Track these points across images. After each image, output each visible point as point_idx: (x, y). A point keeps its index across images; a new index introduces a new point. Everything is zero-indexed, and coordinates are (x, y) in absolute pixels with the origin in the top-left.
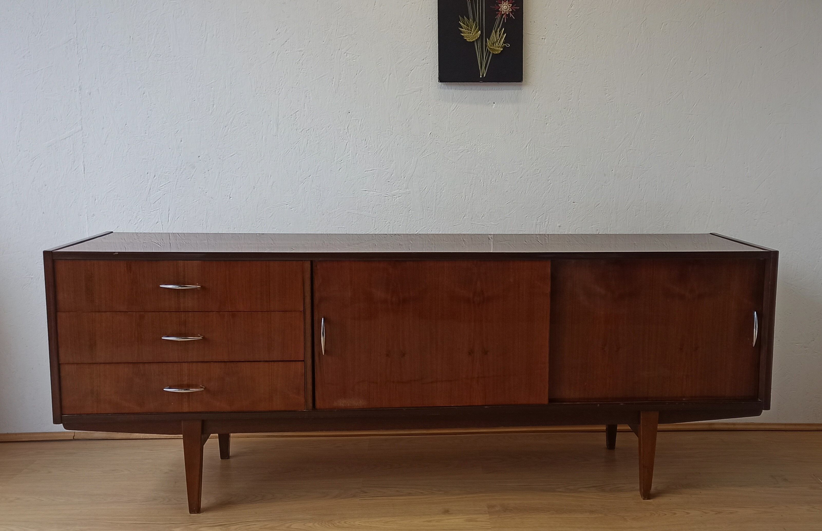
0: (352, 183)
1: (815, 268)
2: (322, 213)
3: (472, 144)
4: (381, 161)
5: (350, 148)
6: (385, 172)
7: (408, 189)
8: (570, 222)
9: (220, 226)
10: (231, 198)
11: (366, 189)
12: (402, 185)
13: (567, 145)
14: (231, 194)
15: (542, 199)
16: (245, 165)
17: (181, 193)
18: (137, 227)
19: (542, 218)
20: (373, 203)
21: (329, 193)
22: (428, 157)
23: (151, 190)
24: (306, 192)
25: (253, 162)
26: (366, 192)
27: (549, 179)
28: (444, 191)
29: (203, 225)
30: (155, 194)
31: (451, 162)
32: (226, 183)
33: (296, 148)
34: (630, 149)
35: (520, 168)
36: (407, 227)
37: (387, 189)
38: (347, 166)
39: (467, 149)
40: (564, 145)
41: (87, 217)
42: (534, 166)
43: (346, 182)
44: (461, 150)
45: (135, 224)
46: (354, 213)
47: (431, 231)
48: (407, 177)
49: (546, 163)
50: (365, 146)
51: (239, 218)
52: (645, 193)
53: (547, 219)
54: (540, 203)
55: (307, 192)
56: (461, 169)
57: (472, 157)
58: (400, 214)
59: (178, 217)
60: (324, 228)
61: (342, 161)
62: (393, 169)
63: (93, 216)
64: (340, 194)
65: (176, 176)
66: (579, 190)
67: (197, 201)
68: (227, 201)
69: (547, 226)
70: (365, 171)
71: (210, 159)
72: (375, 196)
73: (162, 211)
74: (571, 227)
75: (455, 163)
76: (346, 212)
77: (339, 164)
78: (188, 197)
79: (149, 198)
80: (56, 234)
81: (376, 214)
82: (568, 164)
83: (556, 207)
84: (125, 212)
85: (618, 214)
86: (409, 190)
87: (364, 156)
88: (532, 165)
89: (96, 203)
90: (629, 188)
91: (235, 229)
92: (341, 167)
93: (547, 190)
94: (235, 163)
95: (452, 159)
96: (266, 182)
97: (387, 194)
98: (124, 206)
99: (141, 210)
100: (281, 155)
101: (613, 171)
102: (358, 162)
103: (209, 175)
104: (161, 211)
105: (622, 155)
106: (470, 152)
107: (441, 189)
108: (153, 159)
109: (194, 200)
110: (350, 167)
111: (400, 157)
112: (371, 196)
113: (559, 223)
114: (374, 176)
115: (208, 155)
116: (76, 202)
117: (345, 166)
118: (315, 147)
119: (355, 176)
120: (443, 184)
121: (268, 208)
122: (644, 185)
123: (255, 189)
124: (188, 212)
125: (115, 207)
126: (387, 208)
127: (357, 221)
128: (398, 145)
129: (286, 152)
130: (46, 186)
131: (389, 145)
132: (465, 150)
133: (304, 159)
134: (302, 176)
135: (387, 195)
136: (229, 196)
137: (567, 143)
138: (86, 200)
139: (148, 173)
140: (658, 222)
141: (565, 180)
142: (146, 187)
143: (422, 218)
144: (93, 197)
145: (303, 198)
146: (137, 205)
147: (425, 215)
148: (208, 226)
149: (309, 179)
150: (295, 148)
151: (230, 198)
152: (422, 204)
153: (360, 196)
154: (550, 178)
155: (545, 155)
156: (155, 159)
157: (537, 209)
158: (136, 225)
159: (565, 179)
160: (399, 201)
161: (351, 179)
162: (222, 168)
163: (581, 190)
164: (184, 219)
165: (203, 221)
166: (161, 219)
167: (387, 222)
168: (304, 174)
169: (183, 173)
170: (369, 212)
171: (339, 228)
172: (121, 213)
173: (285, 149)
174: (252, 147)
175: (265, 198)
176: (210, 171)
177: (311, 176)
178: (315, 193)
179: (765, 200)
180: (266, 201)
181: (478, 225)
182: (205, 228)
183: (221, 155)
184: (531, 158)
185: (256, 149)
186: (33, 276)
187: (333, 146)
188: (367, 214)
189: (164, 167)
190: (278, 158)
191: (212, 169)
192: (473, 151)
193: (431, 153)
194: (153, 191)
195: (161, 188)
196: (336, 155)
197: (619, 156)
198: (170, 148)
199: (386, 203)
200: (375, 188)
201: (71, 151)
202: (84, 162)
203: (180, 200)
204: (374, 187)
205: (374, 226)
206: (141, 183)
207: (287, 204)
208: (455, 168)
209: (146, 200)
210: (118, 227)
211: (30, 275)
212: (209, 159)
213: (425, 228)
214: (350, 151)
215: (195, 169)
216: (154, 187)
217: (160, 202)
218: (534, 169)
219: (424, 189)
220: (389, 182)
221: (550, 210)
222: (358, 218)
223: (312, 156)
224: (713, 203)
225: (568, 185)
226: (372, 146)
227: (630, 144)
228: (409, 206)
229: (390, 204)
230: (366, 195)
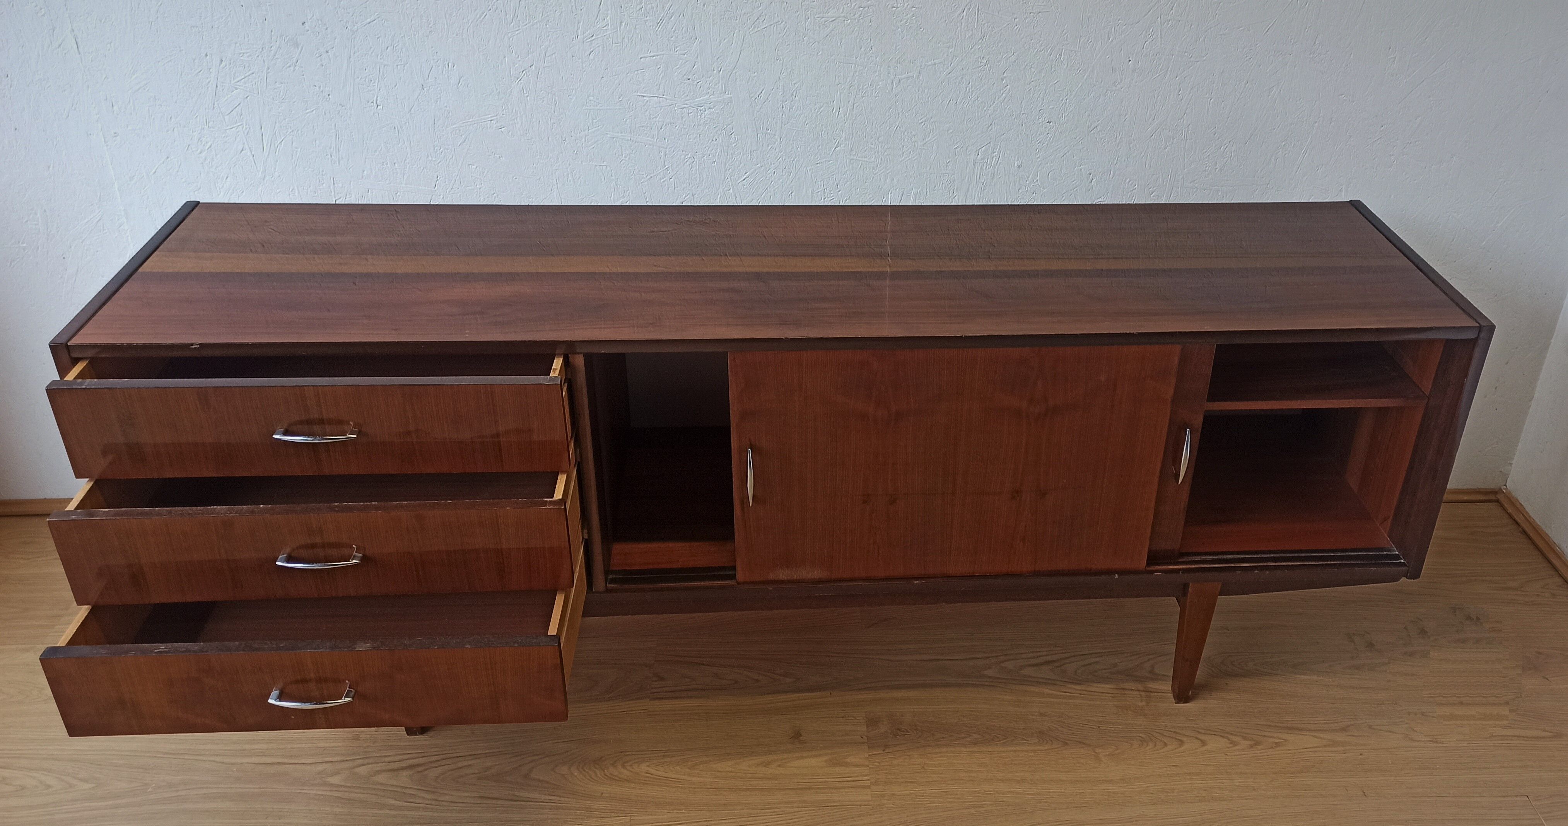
0: (617, 81)
1: (1484, 243)
2: (562, 138)
3: (853, 5)
4: (672, 39)
5: (608, 10)
6: (681, 61)
7: (727, 93)
8: (1038, 160)
9: (366, 158)
10: (379, 107)
11: (643, 93)
12: (715, 86)
13: (1043, 9)
14: (378, 98)
15: (988, 115)
16: (398, 42)
17: (280, 94)
18: (205, 159)
19: (985, 150)
20: (660, 120)
21: (573, 100)
22: (766, 30)
23: (218, 88)
24: (527, 96)
25: (415, 35)
26: (645, 98)
27: (1005, 77)
28: (797, 98)
29: (331, 156)
30: (229, 96)
31: (811, 40)
32: (366, 77)
33: (499, 10)
34: (1169, 18)
35: (947, 56)
36: (727, 165)
37: (686, 94)
38: (604, 47)
39: (843, 15)
40: (1039, 10)
41: (104, 138)
42: (975, 50)
43: (604, 79)
44: (833, 17)
45: (201, 153)
46: (623, 139)
47: (774, 172)
48: (724, 70)
49: (1000, 45)
50: (639, 7)
51: (399, 146)
52: (1189, 106)
53: (996, 153)
54: (985, 124)
55: (528, 98)
56: (832, 56)
57: (853, 31)
58: (713, 140)
59: (282, 141)
60: (567, 165)
61: (594, 38)
62: (696, 55)
63: (117, 136)
64: (594, 101)
65: (264, 61)
66: (1061, 99)
67: (314, 112)
68: (372, 112)
69: (995, 166)
70: (641, 58)
71: (327, 29)
72: (662, 107)
73: (248, 129)
74: (1040, 168)
75: (819, 42)
76: (608, 135)
77: (588, 44)
78: (294, 102)
79: (218, 104)
80: (51, 169)
81: (666, 140)
82: (1043, 47)
83: (1014, 131)
84: (175, 129)
85: (1131, 146)
86: (730, 96)
87: (637, 27)
88: (971, 49)
89: (115, 112)
90: (1158, 97)
91: (396, 165)
92: (592, 50)
93: (998, 99)
94: (378, 38)
95: (814, 34)
96: (446, 76)
97: (686, 102)
98: (171, 118)
99: (207, 127)
100: (470, 22)
101: (1130, 62)
102: (626, 40)
103: (330, 60)
104: (246, 129)
105: (1151, 30)
106: (849, 21)
107: (792, 95)
108: (212, 27)
109: (306, 110)
110: (610, 50)
111: (710, 32)
112: (655, 106)
113: (1017, 161)
114: (658, 67)
115: (321, 20)
116: (75, 109)
117: (601, 47)
118: (536, 7)
119: (621, 68)
120: (795, 84)
121: (454, 126)
122: (1189, 90)
123: (425, 89)
124: (299, 132)
125: (154, 119)
126: (686, 130)
127: (631, 153)
128: (704, 5)
129: (480, 17)
130: (8, 76)
131: (687, 6)
132: (839, 17)
133: (517, 32)
134: (516, 66)
135: (685, 106)
136: (375, 102)
137: (1044, 6)
138: (94, 106)
139: (206, 55)
140: (1207, 159)
141: (1035, 79)
142: (209, 82)
143: (755, 148)
144: (107, 99)
145: (521, 109)
146: (197, 117)
147: (761, 144)
148: (342, 158)
149: (530, 73)
150: (497, 8)
151: (377, 106)
152: (755, 123)
153: (634, 106)
154: (1005, 75)
155: (1000, 28)
156: (216, 26)
157: (978, 134)
158: (203, 155)
159: (1034, 77)
160: (709, 116)
161: (614, 74)
162: (355, 47)
163: (1065, 99)
164: (294, 144)
165: (332, 149)
166: (248, 145)
167: (689, 156)
168: (520, 61)
169: (276, 57)
170: (653, 138)
171: (596, 166)
172: (168, 131)
173: (476, 10)
174: (409, 5)
175: (446, 107)
176: (329, 52)
177: (534, 66)
178: (545, 99)
179: (1416, 119)
180: (450, 114)
181: (864, 162)
182: (338, 162)
183: (347, 22)
184: (972, 35)
185: (416, 9)
186: (25, 245)
187: (572, 6)
188: (650, 141)
189: (236, 43)
190: (463, 29)
191: (333, 48)
192: (855, 19)
193: (770, 24)
194: (223, 90)
195: (237, 84)
196: (581, 23)
197: (1146, 33)
198: (242, 6)
199: (684, 120)
200: (661, 91)
201: (41, 9)
202: (73, 30)
203: (280, 108)
204: (659, 89)
205: (663, 163)
206: (197, 73)
207: (491, 120)
208: (820, 53)
209: (214, 108)
210: (168, 158)
211: (19, 242)
212: (325, 27)
213: (763, 168)
214: (609, 18)
215: (299, 49)
216: (223, 83)
217: (240, 111)
218: (976, 57)
219: (758, 94)
220: (689, 79)
221: (1003, 136)
222: (632, 147)
223: (533, 25)
224: (1316, 124)
225: (1039, 90)
226: (652, 8)
227: (1171, 7)
228: (730, 126)
229: (693, 122)
230: (644, 106)
